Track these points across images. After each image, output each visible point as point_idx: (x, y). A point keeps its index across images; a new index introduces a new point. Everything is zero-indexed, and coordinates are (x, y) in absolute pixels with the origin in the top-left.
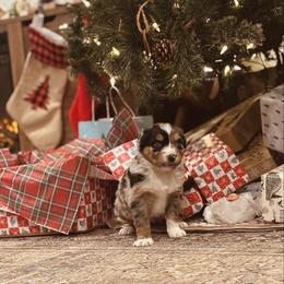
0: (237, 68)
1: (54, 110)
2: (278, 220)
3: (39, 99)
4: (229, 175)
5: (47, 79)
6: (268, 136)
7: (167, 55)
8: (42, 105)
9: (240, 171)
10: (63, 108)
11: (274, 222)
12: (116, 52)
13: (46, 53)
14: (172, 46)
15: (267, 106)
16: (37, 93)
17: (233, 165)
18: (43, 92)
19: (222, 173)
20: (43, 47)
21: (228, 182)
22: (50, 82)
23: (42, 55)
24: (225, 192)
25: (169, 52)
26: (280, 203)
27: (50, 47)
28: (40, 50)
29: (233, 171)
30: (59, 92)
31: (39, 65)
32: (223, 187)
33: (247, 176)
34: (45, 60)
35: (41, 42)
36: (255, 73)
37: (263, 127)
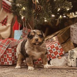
0: (65, 17)
1: (9, 26)
2: (73, 66)
3: (4, 23)
4: (58, 51)
5: (7, 16)
6: (72, 38)
7: (39, 11)
8: (5, 24)
9: (61, 50)
10: (11, 26)
11: (72, 66)
13: (7, 9)
15: (72, 29)
16: (4, 21)
17: (59, 48)
18: (6, 20)
19: (56, 50)
20: (6, 7)
21: (57, 53)
22: (8, 18)
23: (6, 9)
24: (56, 56)
26: (74, 60)
27: (8, 7)
28: (5, 7)
30: (10, 21)
31: (5, 12)
32: (56, 55)
33: (64, 52)
34: (7, 11)
35: (6, 5)
36: (71, 19)
37: (71, 36)
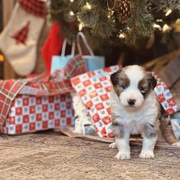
1: (31, 47)
3: (21, 37)
4: (163, 104)
5: (29, 23)
7: (127, 12)
9: (171, 102)
10: (39, 45)
12: (88, 6)
13: (30, 5)
14: (132, 6)
16: (20, 33)
17: (167, 98)
18: (24, 33)
23: (27, 6)
25: (129, 10)
28: (25, 2)
29: (166, 102)
